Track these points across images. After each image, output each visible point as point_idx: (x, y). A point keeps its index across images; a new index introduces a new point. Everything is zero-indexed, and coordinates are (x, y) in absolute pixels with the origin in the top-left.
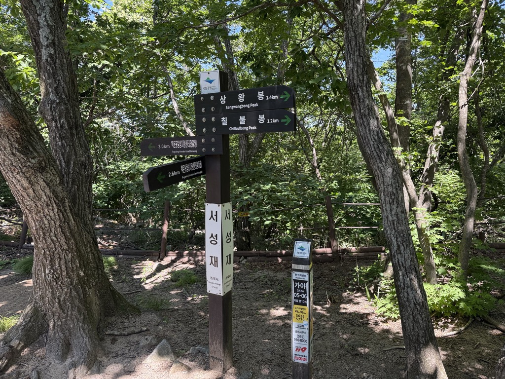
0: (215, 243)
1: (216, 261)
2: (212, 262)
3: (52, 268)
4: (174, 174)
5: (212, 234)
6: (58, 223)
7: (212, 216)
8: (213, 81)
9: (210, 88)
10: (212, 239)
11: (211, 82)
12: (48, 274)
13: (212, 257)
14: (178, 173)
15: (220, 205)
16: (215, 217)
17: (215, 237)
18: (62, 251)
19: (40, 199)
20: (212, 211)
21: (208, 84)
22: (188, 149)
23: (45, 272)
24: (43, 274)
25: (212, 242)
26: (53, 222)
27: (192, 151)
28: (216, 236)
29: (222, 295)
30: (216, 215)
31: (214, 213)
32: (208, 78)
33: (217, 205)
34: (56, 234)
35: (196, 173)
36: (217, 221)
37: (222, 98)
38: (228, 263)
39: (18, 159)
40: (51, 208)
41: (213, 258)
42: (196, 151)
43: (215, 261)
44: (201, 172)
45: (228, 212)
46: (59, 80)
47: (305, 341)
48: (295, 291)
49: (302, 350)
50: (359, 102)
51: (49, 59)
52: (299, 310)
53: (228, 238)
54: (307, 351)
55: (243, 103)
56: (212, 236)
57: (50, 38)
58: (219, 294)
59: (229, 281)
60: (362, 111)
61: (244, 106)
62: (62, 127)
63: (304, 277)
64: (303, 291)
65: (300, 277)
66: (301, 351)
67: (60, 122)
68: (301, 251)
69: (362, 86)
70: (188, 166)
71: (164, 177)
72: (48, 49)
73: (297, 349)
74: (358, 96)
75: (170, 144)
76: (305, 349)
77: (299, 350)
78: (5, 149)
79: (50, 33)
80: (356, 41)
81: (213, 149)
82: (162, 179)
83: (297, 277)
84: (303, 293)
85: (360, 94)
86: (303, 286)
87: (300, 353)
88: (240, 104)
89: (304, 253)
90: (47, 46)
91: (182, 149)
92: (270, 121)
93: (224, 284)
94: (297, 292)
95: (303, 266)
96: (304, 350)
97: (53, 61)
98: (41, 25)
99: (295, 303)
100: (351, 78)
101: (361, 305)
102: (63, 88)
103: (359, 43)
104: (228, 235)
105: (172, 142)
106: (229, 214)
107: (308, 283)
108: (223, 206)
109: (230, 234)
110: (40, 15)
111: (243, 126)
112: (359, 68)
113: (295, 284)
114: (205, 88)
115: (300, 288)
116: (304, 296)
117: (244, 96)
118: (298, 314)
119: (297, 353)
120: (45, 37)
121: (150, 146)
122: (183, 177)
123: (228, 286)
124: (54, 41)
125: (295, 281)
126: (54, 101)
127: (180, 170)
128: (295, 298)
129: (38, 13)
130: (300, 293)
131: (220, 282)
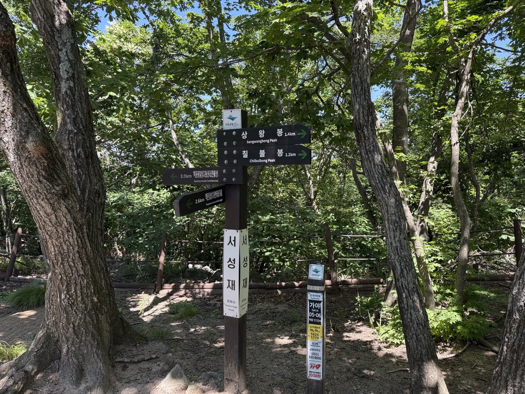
0: (233, 267)
1: (234, 285)
2: (229, 286)
3: (68, 293)
4: (200, 201)
5: (230, 259)
6: (76, 249)
7: (230, 241)
8: (235, 118)
9: (232, 124)
10: (230, 263)
11: (233, 119)
12: (63, 300)
13: (229, 281)
14: (203, 200)
15: (239, 231)
16: (233, 243)
17: (233, 262)
18: (79, 276)
19: (61, 225)
20: (230, 237)
21: (231, 121)
22: (210, 178)
23: (60, 297)
24: (59, 300)
25: (230, 266)
26: (71, 247)
27: (213, 181)
28: (234, 260)
29: (238, 317)
30: (234, 241)
31: (233, 239)
32: (230, 116)
33: (235, 231)
34: (73, 260)
35: (218, 201)
36: (235, 246)
37: (243, 134)
38: (244, 286)
39: (44, 186)
40: (70, 233)
41: (231, 282)
42: (217, 181)
43: (232, 285)
44: (221, 200)
45: (245, 238)
46: (77, 111)
47: (320, 358)
48: (311, 311)
49: (316, 366)
50: (365, 139)
51: (68, 92)
52: (314, 329)
53: (245, 262)
54: (321, 368)
55: (263, 139)
56: (230, 260)
57: (70, 71)
58: (235, 317)
59: (245, 304)
60: (367, 148)
61: (264, 141)
62: (79, 156)
63: (319, 298)
64: (318, 311)
65: (315, 297)
66: (315, 368)
67: (77, 151)
68: (315, 273)
69: (367, 125)
70: (211, 194)
71: (191, 204)
72: (68, 82)
73: (312, 366)
74: (364, 134)
75: (192, 174)
76: (319, 365)
77: (314, 367)
78: (33, 176)
79: (71, 67)
80: (362, 87)
81: (234, 179)
82: (190, 206)
83: (312, 297)
84: (317, 312)
85: (366, 133)
86: (318, 305)
87: (315, 370)
88: (260, 139)
89: (319, 275)
90: (67, 79)
91: (204, 179)
92: (288, 155)
93: (240, 306)
94: (312, 312)
95: (318, 287)
96: (318, 367)
97: (72, 93)
98: (62, 59)
99: (310, 322)
100: (357, 118)
101: (364, 333)
102: (81, 119)
103: (365, 88)
104: (244, 260)
105: (194, 172)
106: (246, 239)
107: (322, 302)
108: (241, 232)
109: (247, 259)
110: (61, 50)
111: (262, 158)
112: (364, 109)
113: (310, 305)
114: (228, 124)
115: (315, 308)
116: (319, 315)
117: (264, 132)
118: (313, 332)
119: (312, 370)
120: (66, 70)
121: (172, 175)
122: (207, 204)
123: (244, 309)
124: (73, 74)
125: (311, 301)
126: (72, 131)
127: (205, 198)
128: (310, 317)
129: (60, 48)
130: (315, 313)
131: (237, 304)
